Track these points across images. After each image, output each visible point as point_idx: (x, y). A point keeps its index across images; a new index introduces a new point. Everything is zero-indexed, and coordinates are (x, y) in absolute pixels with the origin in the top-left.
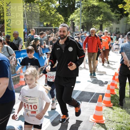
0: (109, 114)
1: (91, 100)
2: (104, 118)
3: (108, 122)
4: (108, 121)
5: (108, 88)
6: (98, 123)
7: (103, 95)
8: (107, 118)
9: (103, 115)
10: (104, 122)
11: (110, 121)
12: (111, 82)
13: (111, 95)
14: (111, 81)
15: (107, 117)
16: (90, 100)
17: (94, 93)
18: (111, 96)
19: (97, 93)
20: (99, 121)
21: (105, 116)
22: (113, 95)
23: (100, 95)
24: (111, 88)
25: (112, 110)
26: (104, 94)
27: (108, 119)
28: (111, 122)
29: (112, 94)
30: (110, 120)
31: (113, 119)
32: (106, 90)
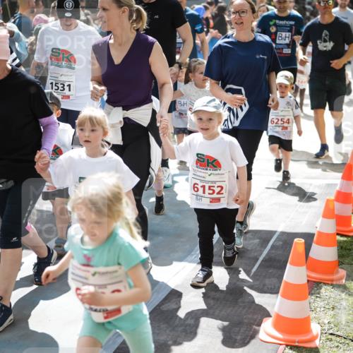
0: (332, 313)
1: (261, 259)
2: (315, 328)
3: (331, 340)
4: (330, 337)
5: (328, 213)
6: (292, 348)
7: (309, 238)
8: (326, 327)
9: (313, 315)
10: (317, 343)
11: (338, 339)
12: (338, 188)
13: (339, 238)
14: (336, 185)
15: (326, 322)
16: (258, 259)
17: (271, 233)
18: (340, 242)
19: (283, 233)
20: (297, 338)
21: (318, 319)
22: (345, 239)
23: (296, 240)
24: (336, 212)
25: (343, 295)
26: (313, 235)
27: (331, 331)
28: (343, 340)
29: (342, 235)
30: (338, 333)
31: (348, 328)
32: (321, 219)
